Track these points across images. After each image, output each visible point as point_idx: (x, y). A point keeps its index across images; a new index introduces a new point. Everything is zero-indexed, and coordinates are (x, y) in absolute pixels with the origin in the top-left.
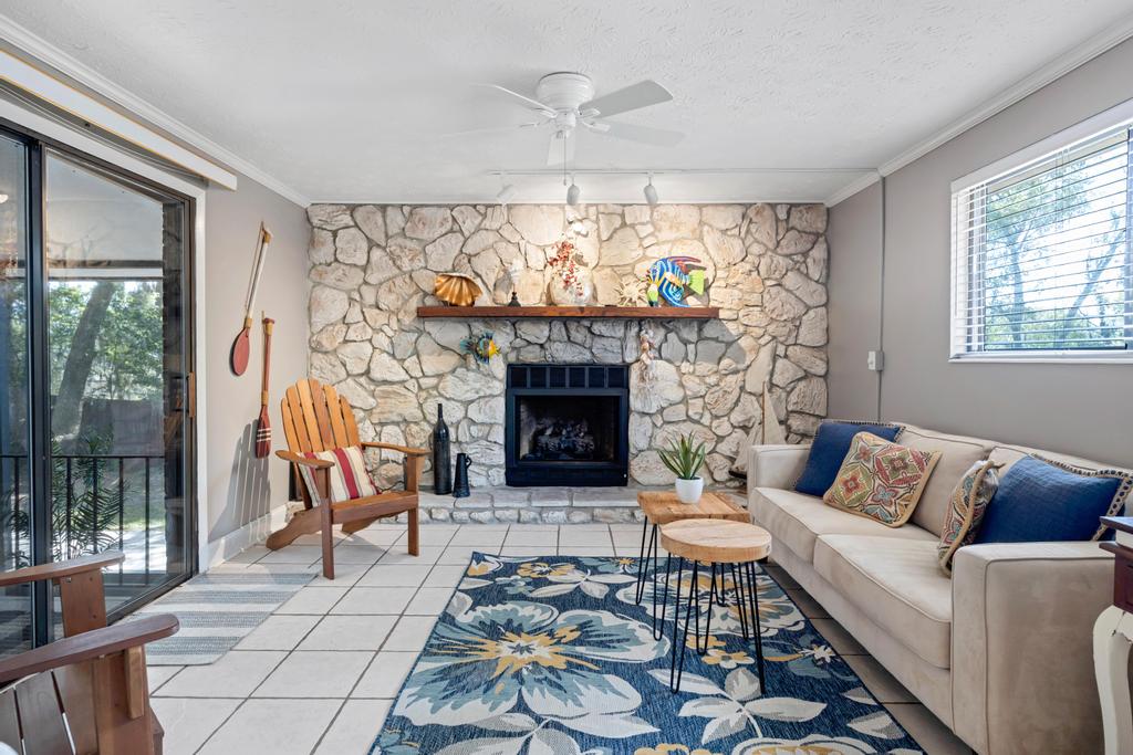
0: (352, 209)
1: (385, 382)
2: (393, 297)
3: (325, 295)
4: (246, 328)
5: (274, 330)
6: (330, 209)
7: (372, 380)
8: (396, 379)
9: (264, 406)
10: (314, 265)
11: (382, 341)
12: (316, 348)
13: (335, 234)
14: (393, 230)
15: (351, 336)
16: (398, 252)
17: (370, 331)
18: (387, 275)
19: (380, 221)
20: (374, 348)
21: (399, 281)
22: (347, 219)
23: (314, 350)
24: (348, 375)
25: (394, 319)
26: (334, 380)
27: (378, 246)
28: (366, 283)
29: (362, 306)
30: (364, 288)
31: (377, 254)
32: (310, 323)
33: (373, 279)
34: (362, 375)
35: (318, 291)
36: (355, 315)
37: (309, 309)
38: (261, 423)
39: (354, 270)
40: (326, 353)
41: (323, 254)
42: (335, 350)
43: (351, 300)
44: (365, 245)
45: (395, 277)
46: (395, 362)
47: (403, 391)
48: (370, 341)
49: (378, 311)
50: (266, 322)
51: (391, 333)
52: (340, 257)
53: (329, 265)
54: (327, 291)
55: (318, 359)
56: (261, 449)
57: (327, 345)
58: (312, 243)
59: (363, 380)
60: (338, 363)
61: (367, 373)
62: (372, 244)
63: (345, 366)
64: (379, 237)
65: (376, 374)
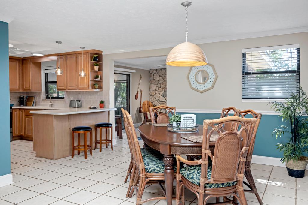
0: (156, 70)
1: (162, 101)
2: (163, 86)
3: (152, 85)
4: (138, 92)
5: (142, 92)
6: (153, 70)
7: (160, 101)
8: (164, 101)
9: (141, 105)
10: (150, 80)
11: (161, 94)
12: (151, 95)
13: (154, 74)
14: (163, 73)
15: (156, 93)
16: (164, 77)
17: (159, 92)
18: (162, 81)
19: (161, 72)
20: (160, 95)
21: (164, 83)
22: (155, 72)
23: (150, 95)
24: (156, 100)
25: (163, 90)
26: (154, 101)
27: (161, 76)
28: (159, 83)
29: (158, 87)
30: (159, 84)
31: (160, 78)
32: (150, 91)
33: (160, 82)
34: (158, 100)
35: (151, 85)
36: (157, 89)
37: (150, 88)
38: (140, 108)
39: (157, 81)
40: (152, 96)
41: (152, 78)
42: (154, 96)
43: (156, 86)
44: (158, 76)
45: (163, 82)
46: (163, 98)
47: (165, 103)
48: (159, 94)
49: (160, 88)
50: (141, 91)
51: (163, 92)
52: (154, 79)
53: (153, 80)
54: (153, 85)
55: (151, 97)
56: (140, 112)
57: (152, 95)
58: (150, 76)
59: (158, 101)
60: (154, 98)
61: (159, 100)
62: (160, 76)
63: (155, 98)
64: (161, 75)
65: (160, 100)
